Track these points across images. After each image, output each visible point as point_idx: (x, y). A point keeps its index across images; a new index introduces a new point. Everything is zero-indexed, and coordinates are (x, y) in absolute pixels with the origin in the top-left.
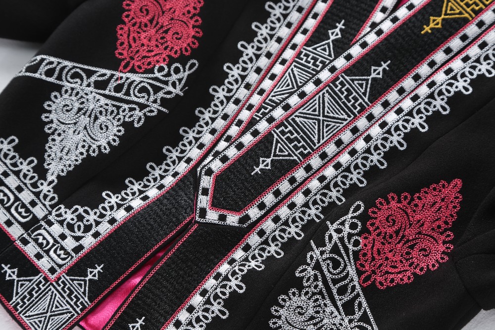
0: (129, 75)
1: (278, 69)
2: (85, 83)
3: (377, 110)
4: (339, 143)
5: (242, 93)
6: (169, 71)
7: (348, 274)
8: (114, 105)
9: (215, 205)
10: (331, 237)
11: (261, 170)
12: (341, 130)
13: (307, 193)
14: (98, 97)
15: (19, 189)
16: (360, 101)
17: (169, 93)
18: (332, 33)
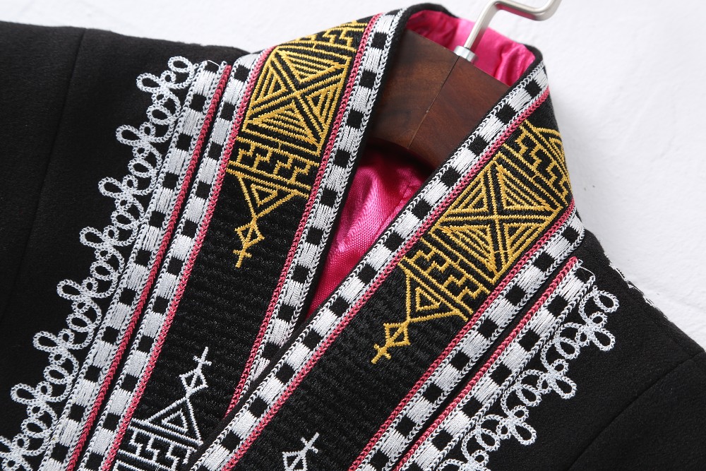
18: (189, 380)
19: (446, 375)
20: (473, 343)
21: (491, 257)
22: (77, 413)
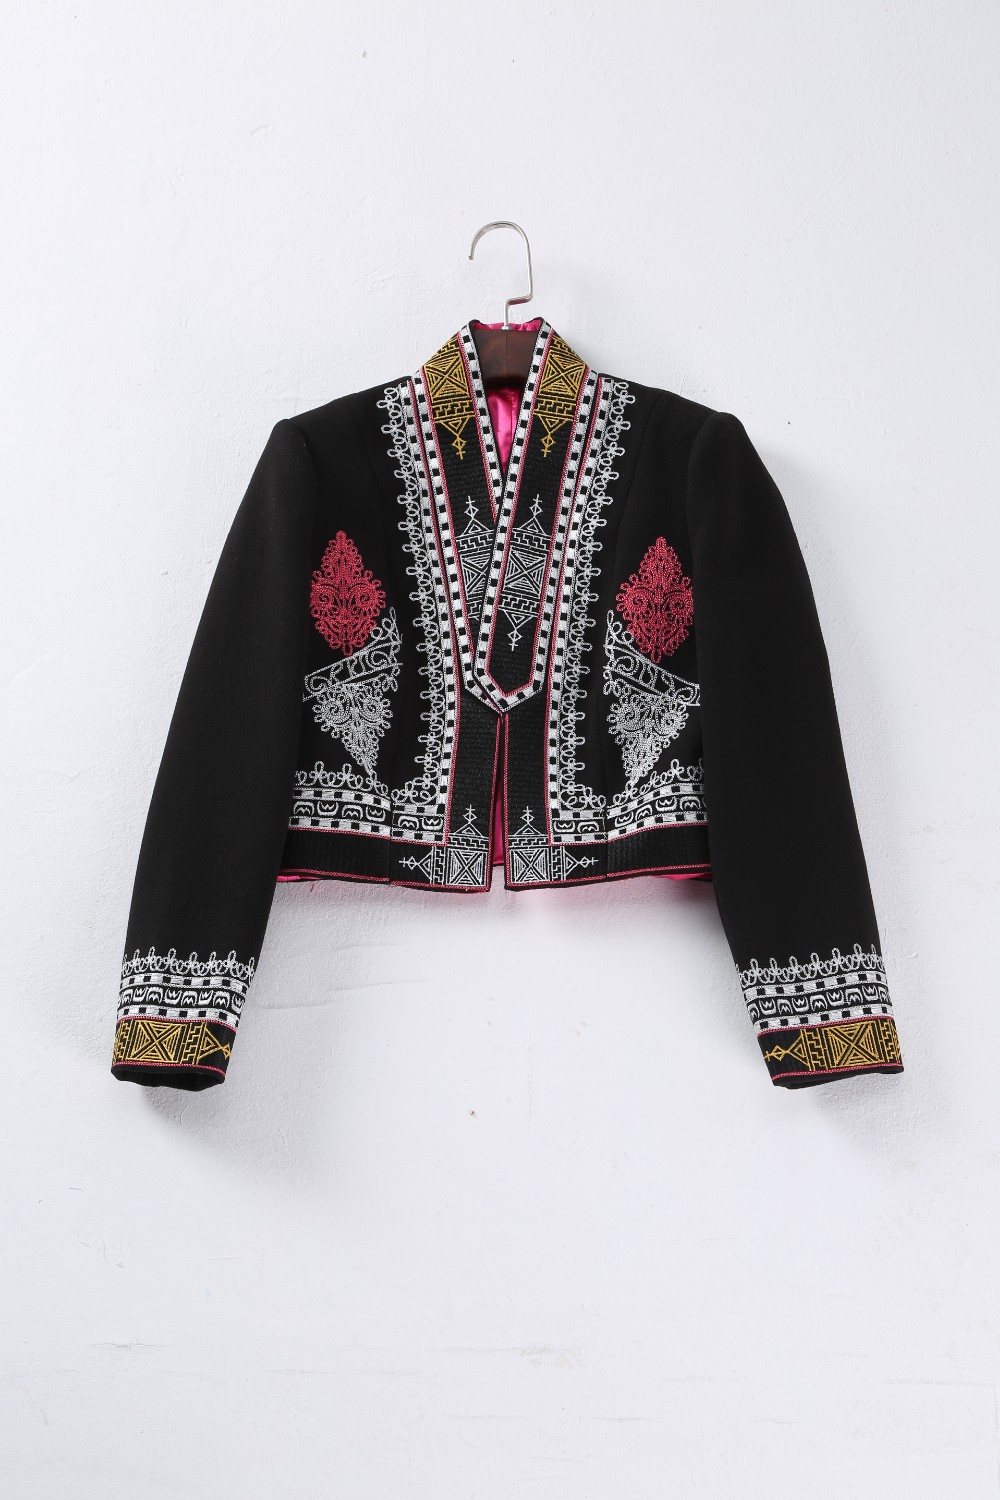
0: (357, 654)
1: (452, 569)
2: (330, 683)
3: (559, 537)
4: (552, 582)
5: (443, 608)
6: (384, 630)
7: (640, 662)
8: (366, 684)
9: (507, 691)
10: (609, 651)
11: (516, 643)
12: (546, 572)
13: (562, 634)
14: (349, 686)
15: (358, 797)
16: (542, 538)
17: (396, 647)
18: (469, 512)
19: (576, 447)
20: (580, 428)
21: (569, 390)
22: (432, 546)
